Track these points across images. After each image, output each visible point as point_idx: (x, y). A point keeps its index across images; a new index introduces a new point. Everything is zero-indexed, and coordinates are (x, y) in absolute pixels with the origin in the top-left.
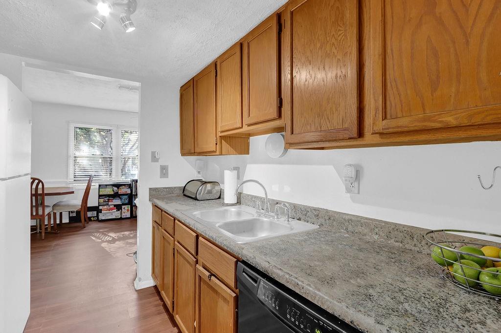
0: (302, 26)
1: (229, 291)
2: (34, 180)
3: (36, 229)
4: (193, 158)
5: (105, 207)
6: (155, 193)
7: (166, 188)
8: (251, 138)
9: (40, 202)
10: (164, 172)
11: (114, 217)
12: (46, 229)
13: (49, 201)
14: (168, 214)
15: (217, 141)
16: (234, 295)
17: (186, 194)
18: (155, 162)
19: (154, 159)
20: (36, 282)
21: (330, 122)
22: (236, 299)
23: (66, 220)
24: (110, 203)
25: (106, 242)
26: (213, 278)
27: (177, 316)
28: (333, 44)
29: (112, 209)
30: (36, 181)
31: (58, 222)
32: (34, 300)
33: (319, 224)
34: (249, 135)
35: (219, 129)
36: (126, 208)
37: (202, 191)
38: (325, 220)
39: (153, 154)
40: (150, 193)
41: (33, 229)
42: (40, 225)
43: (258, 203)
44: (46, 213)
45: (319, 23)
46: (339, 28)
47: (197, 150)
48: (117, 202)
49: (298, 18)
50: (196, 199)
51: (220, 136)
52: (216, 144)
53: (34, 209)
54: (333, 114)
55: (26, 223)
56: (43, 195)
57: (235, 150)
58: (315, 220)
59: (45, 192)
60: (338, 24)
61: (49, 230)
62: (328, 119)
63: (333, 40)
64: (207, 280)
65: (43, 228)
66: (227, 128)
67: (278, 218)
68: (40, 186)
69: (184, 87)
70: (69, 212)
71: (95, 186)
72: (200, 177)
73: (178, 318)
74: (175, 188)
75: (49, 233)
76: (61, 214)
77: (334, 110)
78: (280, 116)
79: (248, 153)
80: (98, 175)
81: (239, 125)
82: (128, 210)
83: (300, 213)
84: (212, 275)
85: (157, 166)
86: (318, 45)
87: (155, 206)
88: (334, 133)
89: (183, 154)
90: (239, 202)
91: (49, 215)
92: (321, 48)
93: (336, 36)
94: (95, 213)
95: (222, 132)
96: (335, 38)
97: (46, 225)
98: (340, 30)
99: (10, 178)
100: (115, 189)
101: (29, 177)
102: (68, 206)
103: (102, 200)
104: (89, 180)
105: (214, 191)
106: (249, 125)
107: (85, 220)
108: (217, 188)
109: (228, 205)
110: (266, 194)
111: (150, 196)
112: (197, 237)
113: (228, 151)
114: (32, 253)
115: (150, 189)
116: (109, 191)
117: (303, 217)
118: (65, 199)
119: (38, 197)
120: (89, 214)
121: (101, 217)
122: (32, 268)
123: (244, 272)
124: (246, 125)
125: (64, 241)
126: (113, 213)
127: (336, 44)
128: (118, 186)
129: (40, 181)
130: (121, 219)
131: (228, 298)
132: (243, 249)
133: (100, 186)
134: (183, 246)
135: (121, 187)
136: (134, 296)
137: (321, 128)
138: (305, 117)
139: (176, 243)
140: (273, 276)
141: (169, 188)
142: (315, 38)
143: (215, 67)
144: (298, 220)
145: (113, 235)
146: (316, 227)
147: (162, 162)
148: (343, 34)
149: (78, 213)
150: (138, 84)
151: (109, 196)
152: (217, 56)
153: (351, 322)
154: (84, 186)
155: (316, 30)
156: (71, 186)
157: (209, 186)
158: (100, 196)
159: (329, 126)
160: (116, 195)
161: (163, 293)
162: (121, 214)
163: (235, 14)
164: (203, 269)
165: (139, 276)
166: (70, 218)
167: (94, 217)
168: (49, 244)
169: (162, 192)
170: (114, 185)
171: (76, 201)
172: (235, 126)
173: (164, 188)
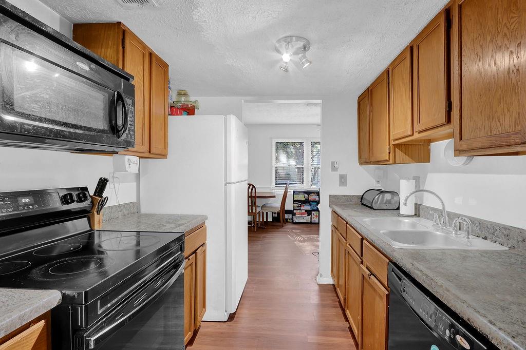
0: (471, 20)
1: (383, 289)
2: (250, 185)
3: (251, 224)
4: (372, 167)
5: (298, 211)
6: (334, 200)
7: (345, 196)
8: (432, 144)
9: (253, 203)
10: (343, 180)
11: (305, 221)
12: (257, 224)
13: (259, 202)
14: (342, 218)
15: (390, 150)
16: (387, 293)
17: (364, 203)
18: (334, 171)
19: (334, 168)
20: (251, 261)
21: (500, 125)
22: (388, 296)
23: (270, 219)
24: (302, 208)
25: (298, 241)
26: (372, 276)
27: (347, 311)
28: (505, 34)
29: (302, 214)
30: (251, 186)
31: (265, 220)
32: (250, 271)
33: (510, 246)
34: (430, 141)
35: (392, 138)
36: (315, 214)
37: (379, 200)
38: (518, 242)
39: (333, 163)
40: (330, 199)
41: (249, 223)
42: (254, 221)
43: (436, 215)
44: (257, 212)
45: (490, 12)
46: (512, 15)
47: (373, 159)
48: (308, 208)
49: (467, 11)
50: (371, 208)
51: (393, 145)
52: (389, 153)
53: (250, 208)
54: (505, 115)
55: (245, 218)
56: (256, 197)
57: (412, 159)
58: (504, 240)
59: (257, 195)
60: (510, 10)
61: (259, 225)
62: (499, 121)
63: (505, 30)
64: (368, 278)
65: (256, 222)
66: (398, 136)
67: (456, 234)
68: (254, 191)
69: (361, 98)
70: (272, 212)
71: (290, 192)
72: (379, 186)
73: (348, 312)
74: (353, 196)
75: (260, 228)
76: (267, 213)
77: (506, 110)
78: (449, 120)
79: (429, 161)
80: (294, 183)
81: (410, 133)
82: (316, 216)
83: (486, 230)
84: (372, 274)
85: (336, 175)
86: (489, 38)
87: (334, 212)
88: (504, 137)
89: (361, 164)
90: (417, 214)
91: (259, 213)
92: (491, 41)
93: (508, 25)
94: (291, 215)
95: (395, 140)
96: (507, 27)
97: (257, 222)
98: (513, 18)
99: (237, 182)
100: (306, 195)
101: (247, 182)
102: (272, 207)
103: (295, 205)
104: (286, 187)
105: (393, 201)
106: (420, 132)
107: (283, 221)
108: (396, 198)
109: (404, 216)
110: (443, 206)
111: (330, 202)
112: (362, 239)
113: (403, 159)
114: (248, 240)
115: (330, 196)
116: (301, 197)
117: (489, 237)
118: (270, 201)
119: (253, 198)
120: (287, 216)
121: (296, 220)
122: (249, 251)
123: (393, 271)
124: (416, 132)
125: (269, 235)
126: (305, 218)
127: (508, 34)
128: (308, 193)
129: (254, 186)
130: (311, 223)
131: (382, 295)
132: (394, 251)
133: (294, 192)
134: (353, 248)
135: (311, 195)
136: (317, 288)
137: (491, 132)
138: (475, 121)
139: (348, 245)
140: (414, 276)
141: (346, 196)
142: (485, 30)
143: (387, 75)
144: (484, 238)
145: (304, 236)
146: (505, 248)
147: (341, 171)
148: (516, 22)
149: (278, 214)
150: (320, 101)
151: (301, 202)
152: (389, 63)
153: (468, 319)
154: (282, 192)
155: (487, 21)
156: (273, 191)
157: (388, 196)
158: (294, 201)
159: (500, 129)
160: (307, 202)
161: (338, 289)
162: (311, 219)
163: (398, 23)
164: (366, 269)
165: (320, 272)
166: (274, 218)
167: (290, 219)
168: (259, 235)
169: (340, 200)
170: (305, 192)
171: (276, 204)
172: (405, 134)
173: (342, 196)
